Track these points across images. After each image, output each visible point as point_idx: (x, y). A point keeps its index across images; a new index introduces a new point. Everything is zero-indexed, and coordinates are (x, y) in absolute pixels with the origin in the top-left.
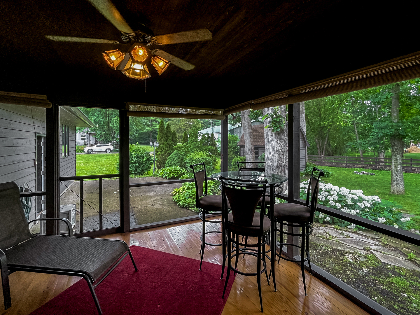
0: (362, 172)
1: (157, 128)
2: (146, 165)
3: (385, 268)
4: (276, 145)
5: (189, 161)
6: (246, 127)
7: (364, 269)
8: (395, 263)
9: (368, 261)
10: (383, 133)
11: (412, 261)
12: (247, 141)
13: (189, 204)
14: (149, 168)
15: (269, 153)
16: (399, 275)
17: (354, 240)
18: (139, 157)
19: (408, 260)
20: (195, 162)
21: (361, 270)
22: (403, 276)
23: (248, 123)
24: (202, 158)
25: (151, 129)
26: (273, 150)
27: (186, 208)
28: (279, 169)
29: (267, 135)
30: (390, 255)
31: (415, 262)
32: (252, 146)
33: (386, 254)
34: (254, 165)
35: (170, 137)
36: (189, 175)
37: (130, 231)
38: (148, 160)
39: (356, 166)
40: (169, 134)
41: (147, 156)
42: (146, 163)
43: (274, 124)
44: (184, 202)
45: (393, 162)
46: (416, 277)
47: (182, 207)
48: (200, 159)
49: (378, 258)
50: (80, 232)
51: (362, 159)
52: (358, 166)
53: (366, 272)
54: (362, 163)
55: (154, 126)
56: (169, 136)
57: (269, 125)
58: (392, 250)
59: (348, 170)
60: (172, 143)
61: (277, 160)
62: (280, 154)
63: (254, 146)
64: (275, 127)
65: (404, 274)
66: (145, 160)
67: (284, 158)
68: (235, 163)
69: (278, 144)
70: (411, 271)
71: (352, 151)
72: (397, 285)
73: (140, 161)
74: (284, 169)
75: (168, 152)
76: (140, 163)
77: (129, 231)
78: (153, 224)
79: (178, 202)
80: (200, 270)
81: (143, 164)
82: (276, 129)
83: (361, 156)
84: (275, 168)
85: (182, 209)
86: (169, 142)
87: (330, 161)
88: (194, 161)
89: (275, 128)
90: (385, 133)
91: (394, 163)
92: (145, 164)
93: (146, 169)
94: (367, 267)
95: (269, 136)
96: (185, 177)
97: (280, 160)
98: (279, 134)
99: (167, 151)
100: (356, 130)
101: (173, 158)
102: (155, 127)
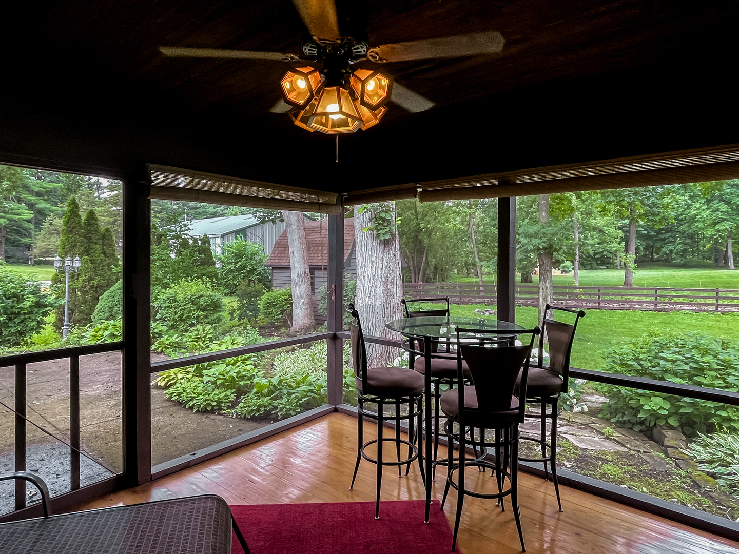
0: (486, 311)
1: (24, 217)
2: (30, 318)
3: (587, 456)
4: (381, 265)
5: (167, 304)
6: (293, 227)
7: (566, 463)
8: (595, 446)
9: (564, 450)
10: (533, 245)
11: (610, 439)
12: (296, 255)
13: (219, 402)
14: (40, 324)
15: (367, 281)
16: (606, 461)
17: (532, 423)
18: (9, 298)
19: (605, 438)
20: (185, 305)
21: (563, 466)
22: (610, 462)
23: (296, 218)
24: (202, 296)
25: (4, 220)
26: (374, 276)
27: (212, 411)
28: (386, 310)
29: (363, 246)
30: (585, 436)
31: (614, 439)
32: (307, 266)
33: (579, 435)
34: (310, 307)
35: (96, 244)
36: (176, 338)
37: (151, 480)
38: (38, 305)
39: (473, 300)
40: (94, 237)
41: (34, 293)
42: (31, 313)
43: (379, 224)
44: (206, 400)
45: (541, 291)
46: (624, 460)
47: (205, 411)
48: (197, 298)
49: (574, 443)
50: (16, 510)
51: (481, 289)
52: (477, 300)
53: (570, 466)
54: (482, 294)
55: (13, 214)
56: (93, 242)
57: (369, 225)
58: (581, 429)
59: (465, 308)
60: (101, 260)
61: (381, 295)
62: (388, 282)
63: (309, 265)
64: (381, 229)
65: (611, 459)
66: (30, 306)
67: (395, 290)
68: (268, 303)
69: (384, 264)
70: (616, 453)
71: (458, 274)
72: (611, 475)
73: (12, 307)
74: (394, 310)
75: (92, 282)
76: (12, 313)
77: (149, 480)
78: (200, 454)
79: (187, 402)
80: (377, 517)
81: (22, 317)
82: (383, 234)
83: (481, 283)
84: (378, 311)
85: (205, 416)
86: (94, 258)
87: (431, 294)
88: (182, 302)
89: (382, 232)
90: (536, 245)
91: (543, 292)
92: (27, 316)
93: (32, 330)
94: (568, 459)
95: (368, 248)
96: (167, 342)
97: (388, 295)
98: (386, 243)
99: (91, 279)
100: (473, 237)
101: (116, 298)
102: (18, 214)
